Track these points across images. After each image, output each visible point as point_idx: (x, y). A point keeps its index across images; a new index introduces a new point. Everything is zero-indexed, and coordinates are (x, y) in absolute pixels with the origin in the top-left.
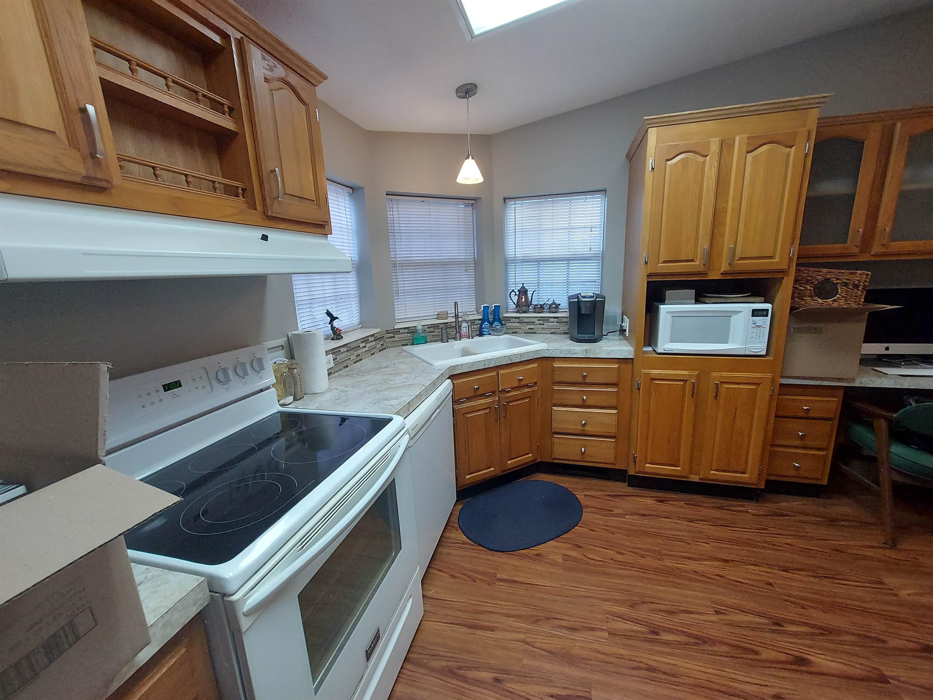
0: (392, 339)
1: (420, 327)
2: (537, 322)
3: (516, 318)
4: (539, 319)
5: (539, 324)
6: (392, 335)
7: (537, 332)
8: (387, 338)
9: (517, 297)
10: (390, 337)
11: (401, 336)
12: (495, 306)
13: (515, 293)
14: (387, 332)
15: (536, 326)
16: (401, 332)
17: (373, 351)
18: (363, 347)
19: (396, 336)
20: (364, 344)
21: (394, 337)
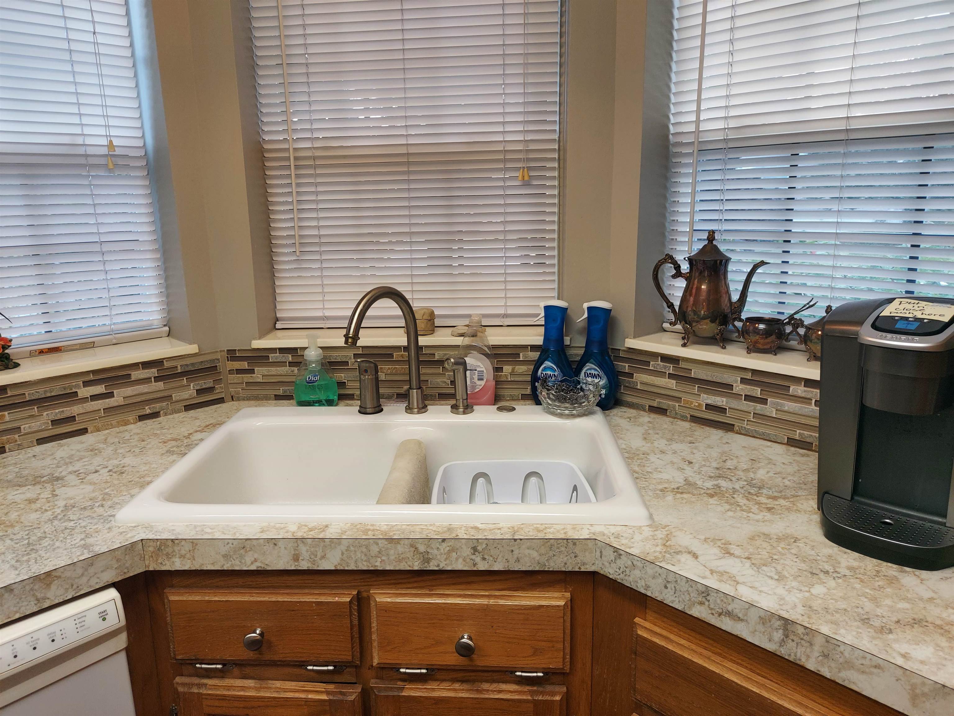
0: (247, 378)
1: (312, 354)
2: (739, 388)
3: (666, 358)
4: (749, 376)
5: (748, 398)
6: (245, 365)
7: (737, 424)
8: (231, 372)
9: (682, 283)
10: (239, 371)
11: (273, 370)
12: (589, 309)
13: (677, 267)
14: (232, 355)
15: (734, 404)
16: (271, 361)
17: (150, 408)
18: (94, 397)
19: (256, 369)
20: (100, 389)
21: (252, 371)
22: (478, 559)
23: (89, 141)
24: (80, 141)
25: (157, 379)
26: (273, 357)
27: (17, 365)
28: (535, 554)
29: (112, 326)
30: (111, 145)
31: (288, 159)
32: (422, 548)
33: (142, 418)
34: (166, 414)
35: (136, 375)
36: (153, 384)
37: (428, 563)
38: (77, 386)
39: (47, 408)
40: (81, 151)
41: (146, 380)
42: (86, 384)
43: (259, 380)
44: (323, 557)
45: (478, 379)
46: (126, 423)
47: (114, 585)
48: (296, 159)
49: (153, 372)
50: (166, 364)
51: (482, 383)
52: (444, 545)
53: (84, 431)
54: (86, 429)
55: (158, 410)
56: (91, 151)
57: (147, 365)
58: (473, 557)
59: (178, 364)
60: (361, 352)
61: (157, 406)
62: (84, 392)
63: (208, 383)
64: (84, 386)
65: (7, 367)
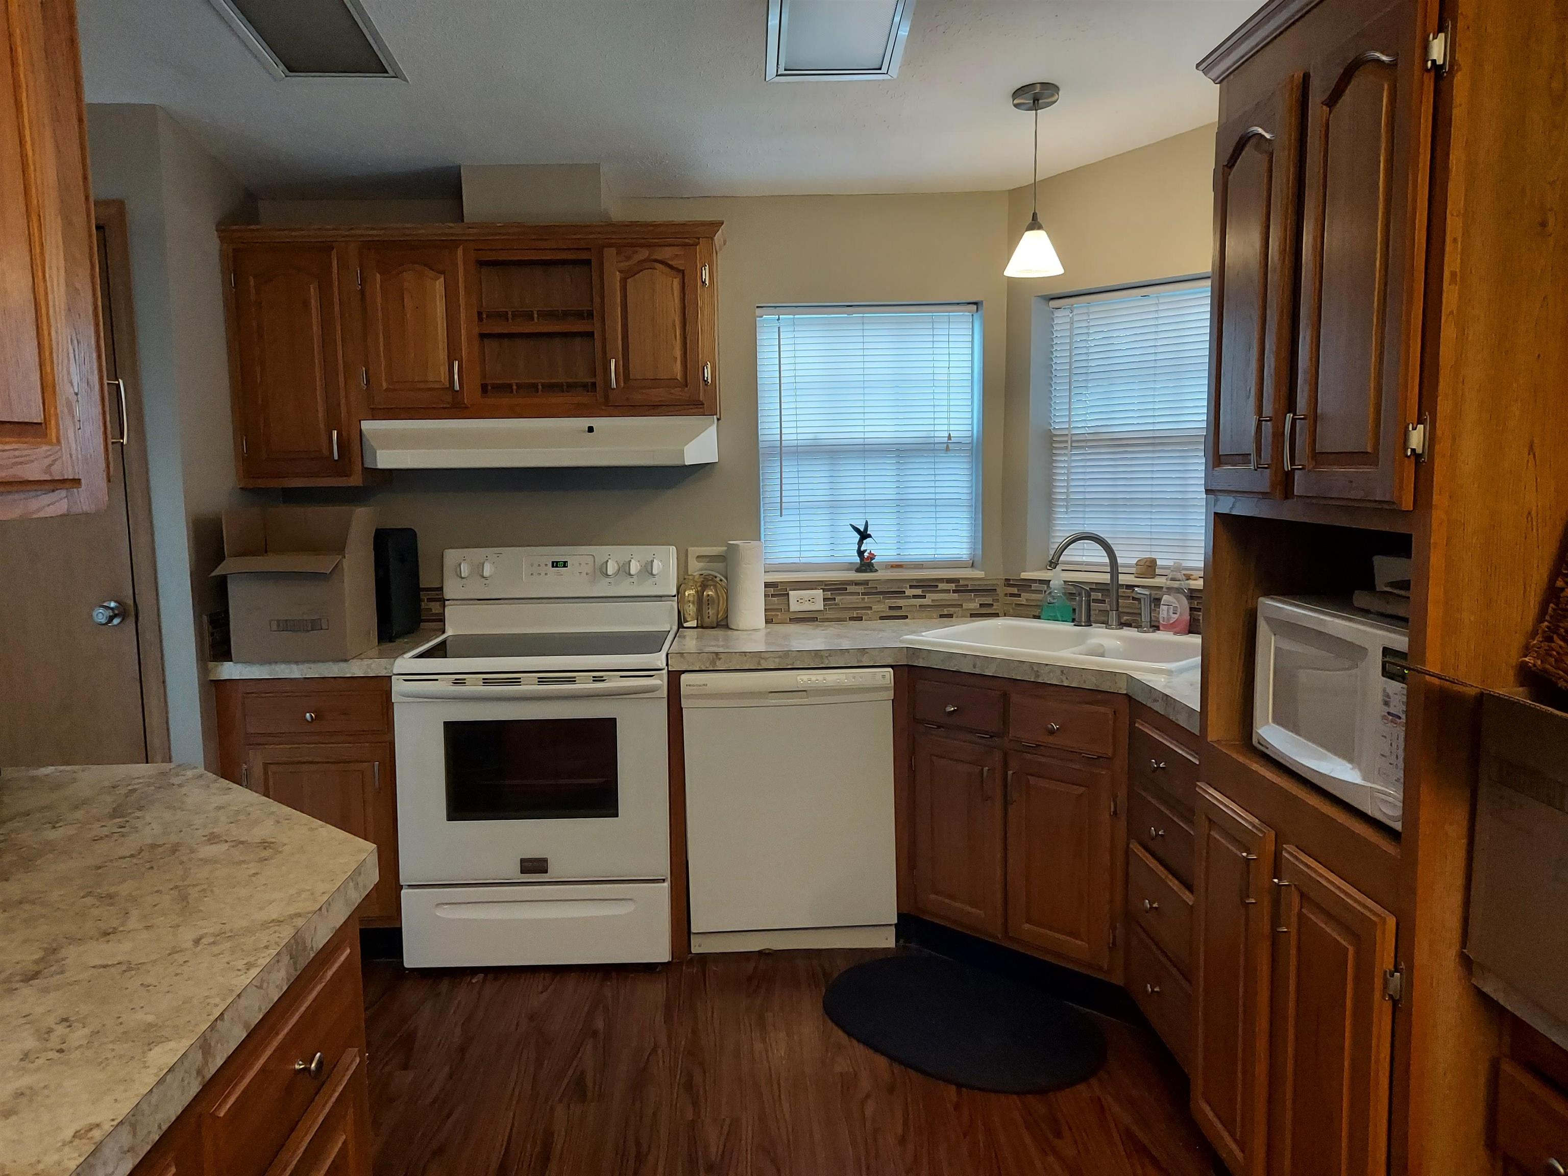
0: (1016, 600)
1: (1057, 584)
6: (1015, 591)
8: (1005, 594)
10: (1011, 595)
11: (1033, 596)
14: (1007, 582)
16: (1033, 589)
17: (947, 611)
18: (915, 597)
19: (1022, 594)
20: (918, 592)
21: (1019, 596)
22: (1064, 679)
23: (937, 434)
24: (932, 434)
25: (954, 591)
26: (1034, 586)
27: (876, 571)
28: (1094, 680)
29: (936, 556)
30: (949, 437)
31: (1066, 442)
32: (1036, 669)
33: (941, 616)
34: (957, 617)
35: (942, 586)
36: (951, 594)
37: (1038, 678)
38: (906, 588)
39: (889, 598)
40: (931, 440)
41: (948, 591)
42: (911, 587)
43: (1023, 603)
44: (987, 668)
45: (1174, 613)
46: (931, 618)
47: (892, 666)
48: (1072, 441)
49: (952, 586)
50: (961, 582)
51: (1176, 616)
52: (1047, 667)
53: (906, 617)
54: (907, 616)
55: (952, 613)
56: (937, 440)
57: (949, 581)
58: (1061, 677)
59: (969, 583)
60: (1094, 587)
61: (952, 610)
62: (909, 592)
63: (988, 600)
64: (910, 588)
65: (871, 571)
